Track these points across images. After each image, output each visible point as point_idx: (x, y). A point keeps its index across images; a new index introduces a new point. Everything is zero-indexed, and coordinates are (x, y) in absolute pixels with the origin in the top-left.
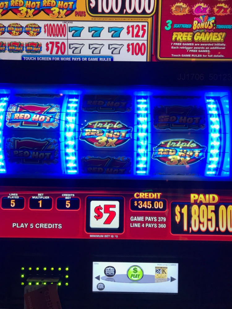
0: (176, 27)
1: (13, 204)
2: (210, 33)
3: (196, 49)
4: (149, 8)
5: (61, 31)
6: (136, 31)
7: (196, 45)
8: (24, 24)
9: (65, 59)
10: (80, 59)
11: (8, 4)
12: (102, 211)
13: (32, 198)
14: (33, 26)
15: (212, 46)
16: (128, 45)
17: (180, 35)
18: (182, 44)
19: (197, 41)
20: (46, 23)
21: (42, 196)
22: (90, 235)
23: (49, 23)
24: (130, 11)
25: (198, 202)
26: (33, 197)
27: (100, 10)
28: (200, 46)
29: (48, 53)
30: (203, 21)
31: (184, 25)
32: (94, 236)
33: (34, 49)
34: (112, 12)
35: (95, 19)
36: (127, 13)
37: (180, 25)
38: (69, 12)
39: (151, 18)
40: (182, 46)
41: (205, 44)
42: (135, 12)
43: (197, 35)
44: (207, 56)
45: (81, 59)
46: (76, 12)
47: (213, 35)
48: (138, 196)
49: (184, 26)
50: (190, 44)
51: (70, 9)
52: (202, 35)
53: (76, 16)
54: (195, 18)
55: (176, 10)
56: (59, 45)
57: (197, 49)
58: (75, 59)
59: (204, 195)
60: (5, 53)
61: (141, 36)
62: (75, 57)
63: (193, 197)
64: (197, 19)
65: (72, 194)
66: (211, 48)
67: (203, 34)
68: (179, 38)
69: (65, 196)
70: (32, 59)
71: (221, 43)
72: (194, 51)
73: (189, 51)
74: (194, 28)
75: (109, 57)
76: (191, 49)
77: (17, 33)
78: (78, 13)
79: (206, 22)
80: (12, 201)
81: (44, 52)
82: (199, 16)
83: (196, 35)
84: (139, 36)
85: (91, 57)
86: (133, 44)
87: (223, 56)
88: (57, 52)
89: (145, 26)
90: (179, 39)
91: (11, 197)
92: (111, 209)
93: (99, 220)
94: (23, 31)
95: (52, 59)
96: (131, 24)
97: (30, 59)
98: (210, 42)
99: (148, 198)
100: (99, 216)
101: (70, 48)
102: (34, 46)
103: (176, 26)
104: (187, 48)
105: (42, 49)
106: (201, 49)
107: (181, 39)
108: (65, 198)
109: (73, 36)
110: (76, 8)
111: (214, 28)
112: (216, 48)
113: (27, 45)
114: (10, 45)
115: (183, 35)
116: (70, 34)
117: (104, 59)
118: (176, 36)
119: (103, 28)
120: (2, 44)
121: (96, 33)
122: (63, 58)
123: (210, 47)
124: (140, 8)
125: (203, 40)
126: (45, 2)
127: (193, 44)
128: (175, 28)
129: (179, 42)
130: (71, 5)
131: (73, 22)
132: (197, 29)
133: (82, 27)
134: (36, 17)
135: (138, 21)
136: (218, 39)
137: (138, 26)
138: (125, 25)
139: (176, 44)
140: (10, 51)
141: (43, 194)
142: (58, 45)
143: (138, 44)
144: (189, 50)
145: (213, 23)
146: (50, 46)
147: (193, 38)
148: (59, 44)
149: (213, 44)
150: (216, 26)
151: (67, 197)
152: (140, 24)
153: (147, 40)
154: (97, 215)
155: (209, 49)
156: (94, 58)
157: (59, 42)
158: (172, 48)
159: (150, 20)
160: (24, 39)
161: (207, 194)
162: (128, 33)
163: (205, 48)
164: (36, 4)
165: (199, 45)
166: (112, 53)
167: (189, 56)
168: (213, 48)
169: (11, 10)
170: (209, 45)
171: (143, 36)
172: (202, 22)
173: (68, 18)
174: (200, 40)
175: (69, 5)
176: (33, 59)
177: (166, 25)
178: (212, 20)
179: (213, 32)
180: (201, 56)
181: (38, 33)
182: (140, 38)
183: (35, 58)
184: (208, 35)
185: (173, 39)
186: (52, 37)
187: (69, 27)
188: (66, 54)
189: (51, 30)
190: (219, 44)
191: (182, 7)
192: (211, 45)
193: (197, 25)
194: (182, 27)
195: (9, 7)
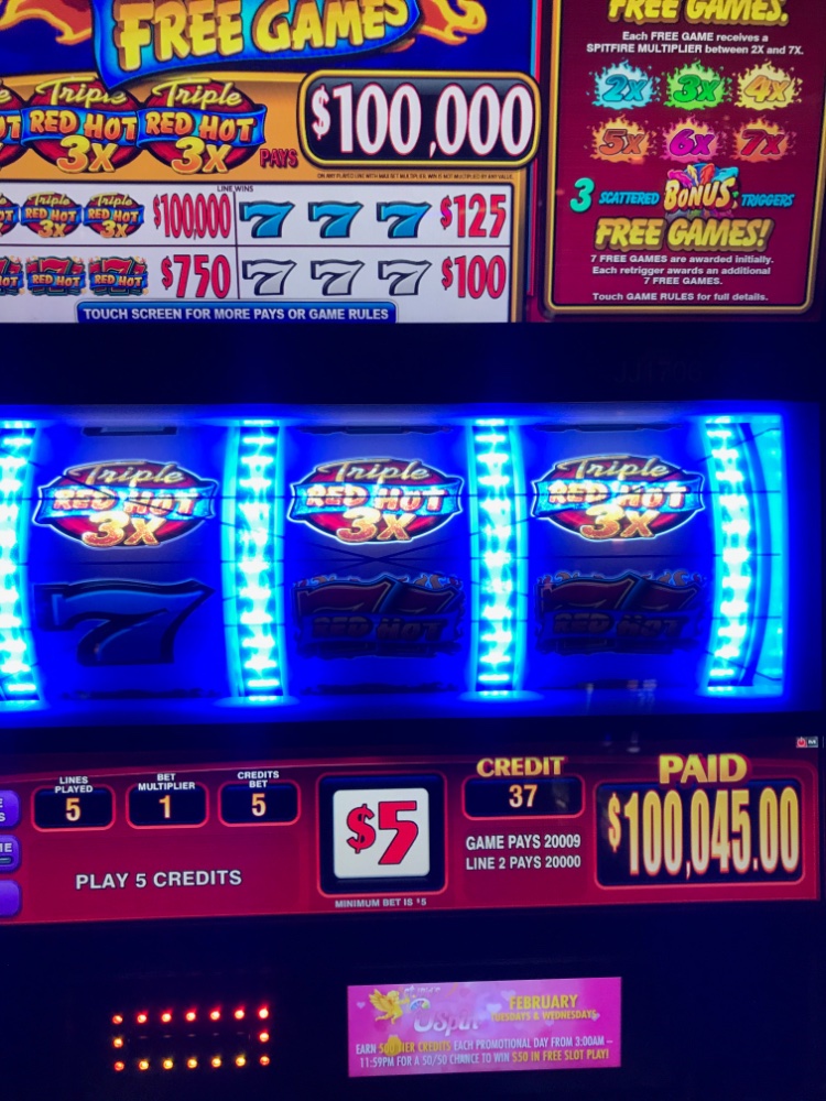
0: (608, 202)
1: (74, 811)
2: (720, 220)
3: (673, 275)
4: (516, 138)
5: (212, 218)
6: (470, 215)
7: (674, 260)
8: (81, 194)
9: (229, 314)
10: (280, 312)
11: (21, 123)
12: (374, 822)
13: (137, 788)
14: (115, 204)
15: (727, 266)
16: (447, 265)
17: (622, 227)
18: (628, 259)
19: (678, 249)
20: (160, 190)
21: (171, 781)
22: (337, 902)
23: (170, 190)
24: (450, 149)
25: (684, 780)
26: (142, 787)
27: (347, 146)
28: (687, 265)
29: (171, 294)
30: (697, 182)
31: (634, 194)
32: (349, 904)
33: (121, 280)
34: (388, 151)
35: (329, 176)
36: (439, 154)
37: (623, 194)
38: (240, 153)
39: (524, 171)
40: (628, 264)
41: (705, 256)
42: (467, 151)
43: (679, 228)
44: (712, 298)
45: (286, 313)
46: (264, 153)
47: (731, 228)
48: (488, 768)
49: (633, 198)
50: (656, 259)
51: (242, 142)
52: (693, 228)
53: (264, 166)
54: (672, 170)
55: (607, 145)
56: (208, 266)
57: (676, 275)
58: (265, 314)
59: (700, 758)
60: (19, 296)
61: (488, 233)
62: (262, 305)
63: (667, 764)
64: (678, 176)
65: (270, 773)
66: (724, 271)
67: (698, 224)
68: (618, 237)
69: (248, 780)
70: (115, 314)
71: (756, 254)
72: (668, 281)
73: (651, 280)
74: (668, 205)
75: (380, 305)
76: (659, 275)
77: (60, 228)
78: (270, 156)
79: (708, 186)
80: (69, 801)
81: (155, 290)
82: (683, 166)
83: (674, 228)
84: (482, 233)
85: (319, 306)
86: (461, 261)
87: (763, 298)
88: (201, 291)
89: (501, 198)
90: (619, 243)
91: (66, 789)
92: (402, 816)
93: (362, 851)
94: (80, 221)
95: (184, 313)
96: (453, 192)
97: (105, 314)
98: (723, 250)
99: (521, 774)
100: (362, 841)
101: (245, 276)
102: (121, 270)
103: (607, 198)
104: (644, 272)
105: (149, 280)
106: (690, 276)
107: (624, 243)
108: (248, 785)
109: (254, 235)
110: (262, 140)
111: (735, 205)
112: (739, 271)
113: (97, 268)
114: (34, 268)
115: (632, 228)
116: (245, 228)
117: (366, 312)
118: (608, 232)
119: (358, 206)
120: (9, 267)
121: (336, 222)
122: (222, 310)
123: (721, 266)
124: (484, 139)
125: (697, 243)
126: (154, 118)
127: (664, 259)
128: (605, 204)
129: (619, 252)
130: (246, 129)
131: (255, 187)
132: (677, 208)
133: (287, 204)
134: (124, 172)
135: (481, 180)
136: (748, 243)
137: (478, 198)
138: (433, 195)
139: (609, 258)
140: (37, 289)
141: (173, 775)
142: (204, 265)
143: (478, 260)
144: (652, 277)
145: (729, 189)
146: (176, 269)
147: (664, 238)
148: (207, 262)
149: (731, 258)
150: (739, 199)
151: (255, 780)
152: (487, 192)
153: (511, 246)
154: (355, 836)
155: (719, 275)
156: (329, 311)
157: (207, 256)
158: (595, 270)
159: (518, 178)
160: (85, 246)
161: (712, 752)
162: (446, 221)
163: (705, 271)
164: (124, 126)
165: (683, 260)
166: (392, 292)
167: (653, 296)
168: (732, 271)
169: (31, 145)
170: (719, 259)
171: (496, 232)
172: (695, 185)
173: (238, 173)
174: (687, 243)
175: (238, 128)
176: (118, 314)
177: (574, 193)
178: (727, 178)
179: (732, 219)
180: (691, 297)
181: (134, 227)
182: (487, 240)
183: (126, 313)
184: (714, 227)
185: (599, 240)
186: (183, 239)
187: (242, 205)
188: (232, 295)
189: (178, 218)
190: (749, 259)
191: (626, 135)
192: (723, 260)
193: (677, 195)
194: (627, 202)
195: (24, 133)
